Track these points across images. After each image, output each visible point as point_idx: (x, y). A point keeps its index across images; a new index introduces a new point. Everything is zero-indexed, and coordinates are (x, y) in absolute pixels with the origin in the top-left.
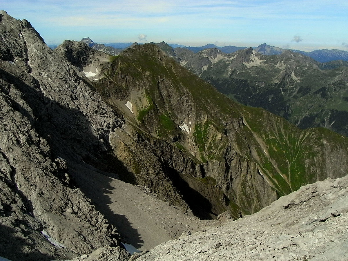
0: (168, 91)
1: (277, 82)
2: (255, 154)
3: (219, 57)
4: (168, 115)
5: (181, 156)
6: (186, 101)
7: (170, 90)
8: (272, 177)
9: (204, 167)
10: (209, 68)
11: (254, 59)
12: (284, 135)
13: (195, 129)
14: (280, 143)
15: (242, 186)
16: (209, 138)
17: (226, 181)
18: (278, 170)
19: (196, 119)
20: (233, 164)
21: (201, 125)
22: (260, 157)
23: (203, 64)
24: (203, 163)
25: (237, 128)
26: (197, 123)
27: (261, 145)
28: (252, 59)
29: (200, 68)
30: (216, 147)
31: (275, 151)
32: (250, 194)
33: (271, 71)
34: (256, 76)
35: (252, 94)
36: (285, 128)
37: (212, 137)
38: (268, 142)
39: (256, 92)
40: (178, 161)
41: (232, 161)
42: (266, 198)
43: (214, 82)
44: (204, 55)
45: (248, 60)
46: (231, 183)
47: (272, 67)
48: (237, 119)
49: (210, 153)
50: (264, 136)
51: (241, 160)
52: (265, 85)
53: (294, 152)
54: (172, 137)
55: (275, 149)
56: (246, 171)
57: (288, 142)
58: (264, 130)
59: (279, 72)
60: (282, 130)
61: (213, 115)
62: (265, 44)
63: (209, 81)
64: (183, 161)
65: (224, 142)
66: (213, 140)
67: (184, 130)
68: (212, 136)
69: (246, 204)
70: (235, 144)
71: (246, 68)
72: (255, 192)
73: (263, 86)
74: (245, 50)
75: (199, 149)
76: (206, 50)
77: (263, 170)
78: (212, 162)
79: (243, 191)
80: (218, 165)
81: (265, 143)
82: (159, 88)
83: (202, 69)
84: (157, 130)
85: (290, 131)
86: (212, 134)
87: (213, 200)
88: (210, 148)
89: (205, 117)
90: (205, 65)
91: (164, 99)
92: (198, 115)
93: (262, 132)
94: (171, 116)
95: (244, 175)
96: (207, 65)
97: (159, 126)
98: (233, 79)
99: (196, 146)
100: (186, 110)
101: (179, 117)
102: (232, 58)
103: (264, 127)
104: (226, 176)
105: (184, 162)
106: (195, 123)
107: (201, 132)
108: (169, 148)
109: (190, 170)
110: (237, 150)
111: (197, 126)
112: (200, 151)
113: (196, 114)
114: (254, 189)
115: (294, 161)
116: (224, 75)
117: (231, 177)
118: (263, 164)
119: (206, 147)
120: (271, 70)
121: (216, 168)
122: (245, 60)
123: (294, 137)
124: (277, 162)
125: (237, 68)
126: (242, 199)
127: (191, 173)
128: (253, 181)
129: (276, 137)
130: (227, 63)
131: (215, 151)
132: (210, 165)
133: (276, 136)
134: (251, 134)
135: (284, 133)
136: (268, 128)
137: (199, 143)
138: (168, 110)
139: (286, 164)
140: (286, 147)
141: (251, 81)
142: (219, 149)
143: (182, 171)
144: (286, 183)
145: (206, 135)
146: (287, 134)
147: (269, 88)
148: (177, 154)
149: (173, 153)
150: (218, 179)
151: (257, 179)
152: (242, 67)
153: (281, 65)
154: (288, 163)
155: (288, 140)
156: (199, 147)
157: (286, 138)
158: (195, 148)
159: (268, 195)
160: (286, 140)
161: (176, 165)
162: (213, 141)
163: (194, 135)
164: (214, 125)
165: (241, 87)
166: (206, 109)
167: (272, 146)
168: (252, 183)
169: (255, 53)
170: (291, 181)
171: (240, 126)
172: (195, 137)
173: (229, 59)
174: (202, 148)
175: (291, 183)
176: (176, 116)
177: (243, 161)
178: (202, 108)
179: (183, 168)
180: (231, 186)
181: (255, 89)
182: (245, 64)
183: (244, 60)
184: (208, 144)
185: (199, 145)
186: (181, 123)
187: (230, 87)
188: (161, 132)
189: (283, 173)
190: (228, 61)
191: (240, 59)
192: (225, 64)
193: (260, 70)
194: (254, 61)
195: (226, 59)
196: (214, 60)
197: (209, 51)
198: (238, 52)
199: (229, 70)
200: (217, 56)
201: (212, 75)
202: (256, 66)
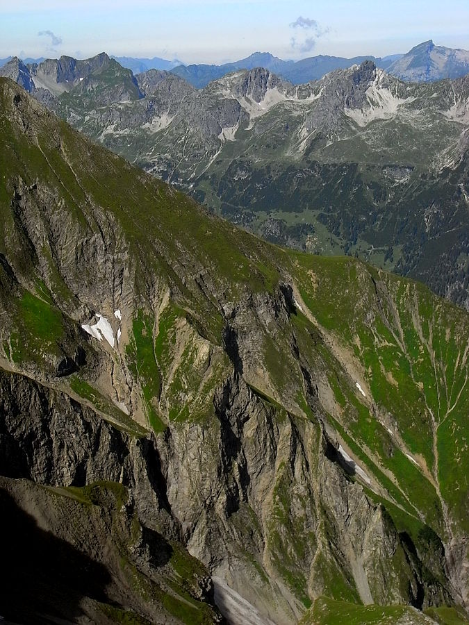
0: (47, 222)
1: (449, 163)
2: (326, 396)
3: (274, 96)
4: (47, 293)
5: (75, 417)
6: (106, 250)
7: (55, 218)
8: (378, 465)
9: (156, 445)
10: (241, 134)
11: (380, 97)
12: (420, 334)
13: (133, 330)
14: (409, 358)
15: (277, 497)
16: (173, 358)
17: (227, 483)
18: (399, 441)
19: (134, 300)
20: (249, 431)
21: (150, 320)
22: (343, 405)
23: (221, 121)
24: (152, 435)
25: (268, 320)
26: (140, 313)
27: (349, 368)
28: (371, 96)
29: (213, 136)
30: (195, 384)
31: (390, 386)
32: (301, 520)
33: (430, 131)
34: (385, 151)
35: (372, 208)
36: (425, 312)
37: (183, 355)
38: (369, 358)
39: (385, 200)
40: (67, 433)
41: (244, 422)
42: (353, 528)
43: (258, 175)
44: (224, 92)
45: (361, 102)
46: (243, 488)
47: (434, 118)
48: (267, 293)
49: (176, 403)
50: (357, 341)
51: (273, 420)
52: (413, 177)
53: (450, 384)
54: (55, 361)
55: (391, 378)
56: (288, 451)
57: (433, 355)
58: (358, 323)
59: (456, 133)
60: (414, 320)
61: (191, 287)
62: (430, 45)
63: (243, 175)
64: (85, 433)
65: (218, 368)
66: (186, 362)
67: (99, 337)
68: (182, 351)
69: (291, 549)
70: (260, 371)
71: (354, 128)
72: (318, 512)
73: (405, 180)
74: (352, 68)
75: (142, 393)
76: (231, 75)
77: (350, 444)
78: (180, 429)
79: (279, 513)
80: (199, 437)
81: (361, 361)
82: (18, 213)
83: (221, 137)
84: (9, 341)
85: (440, 321)
86: (182, 344)
87: (106, 550)
88: (177, 386)
89: (163, 296)
90: (229, 123)
91: (37, 246)
92: (143, 289)
93: (353, 329)
94: (59, 298)
95: (282, 464)
96: (234, 124)
97: (16, 331)
98: (312, 165)
99: (134, 384)
100: (104, 277)
101: (83, 300)
102: (312, 98)
103: (358, 314)
104: (225, 470)
105: (87, 434)
106: (133, 314)
107: (152, 340)
108: (35, 396)
109: (107, 458)
110: (267, 387)
111: (140, 322)
112: (147, 396)
113: (136, 286)
114: (317, 503)
115: (449, 411)
116: (288, 154)
117: (243, 470)
118: (353, 424)
119: (165, 384)
120: (433, 129)
121: (194, 446)
122: (351, 101)
123: (452, 340)
124: (395, 416)
125: (326, 128)
126: (277, 535)
127: (113, 465)
128: (314, 480)
129: (395, 342)
130: (295, 114)
131: (189, 397)
132: (176, 438)
133: (395, 337)
134: (316, 338)
135: (420, 328)
136: (369, 316)
137: (144, 375)
138: (47, 278)
139: (425, 422)
140: (427, 372)
141: (369, 168)
142: (201, 387)
143: (84, 462)
144: (424, 479)
145: (164, 348)
146: (431, 331)
147: (425, 184)
148: (62, 411)
149: (52, 409)
150: (201, 479)
151: (323, 472)
152: (342, 125)
153: (462, 109)
154: (433, 419)
155: (434, 348)
156: (144, 385)
157: (426, 343)
158: (130, 389)
159: (358, 521)
160: (425, 349)
161: (62, 446)
162: (186, 368)
163: (129, 350)
164: (188, 317)
165: (338, 189)
166: (168, 271)
167: (382, 368)
168: (308, 487)
169: (381, 78)
170: (440, 475)
171: (277, 316)
172: (133, 358)
173: (302, 101)
174: (153, 388)
175: (440, 480)
176: (72, 297)
177: (281, 420)
178: (155, 266)
179: (86, 453)
180: (242, 498)
181: (380, 193)
182: (350, 113)
183: (348, 103)
184: (171, 376)
185: (142, 379)
186: (91, 316)
187: (305, 188)
188: (21, 347)
189: (414, 451)
190: (298, 109)
191: (333, 99)
192: (291, 117)
193: (396, 130)
194: (380, 103)
195: (292, 102)
196: (256, 108)
197: (239, 81)
198: (331, 77)
199: (302, 135)
200: (265, 92)
201: (251, 153)
202: (383, 120)
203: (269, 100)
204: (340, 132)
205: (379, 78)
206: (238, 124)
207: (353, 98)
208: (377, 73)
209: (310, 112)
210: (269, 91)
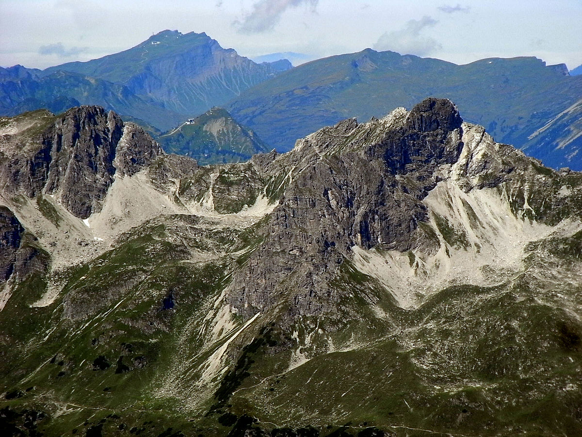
10: (17, 320)
11: (473, 216)
28: (442, 211)
34: (472, 394)
45: (407, 230)
71: (380, 313)
102: (260, 209)
116: (166, 390)
122: (377, 225)
125: (289, 309)
130: (199, 259)
152: (344, 300)
169: (479, 156)
173: (225, 218)
182: (371, 263)
183: (364, 231)
190: (209, 242)
191: (318, 218)
192: (181, 269)
193: (515, 324)
194: (472, 236)
195: (192, 220)
196: (75, 235)
197: (19, 148)
198: (324, 145)
199: (216, 329)
200: (107, 186)
201: (42, 384)
202: (477, 290)
203: (118, 212)
204: (334, 323)
205: (470, 156)
206: (8, 288)
207: (384, 218)
208: (465, 138)
209: (246, 257)
210: (121, 184)
